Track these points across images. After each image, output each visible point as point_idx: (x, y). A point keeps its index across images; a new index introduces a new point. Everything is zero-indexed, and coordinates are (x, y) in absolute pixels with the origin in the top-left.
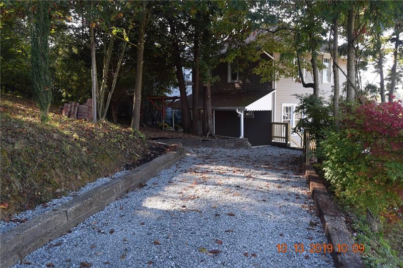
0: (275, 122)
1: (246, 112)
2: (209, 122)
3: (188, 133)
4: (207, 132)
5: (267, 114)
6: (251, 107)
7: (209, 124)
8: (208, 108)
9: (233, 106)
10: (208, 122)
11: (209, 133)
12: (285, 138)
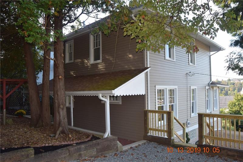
0: (149, 109)
1: (112, 97)
2: (61, 113)
3: (35, 127)
4: (59, 127)
5: (140, 100)
6: (121, 91)
7: (62, 116)
8: (59, 93)
9: (94, 90)
10: (59, 113)
11: (61, 129)
12: (166, 131)
